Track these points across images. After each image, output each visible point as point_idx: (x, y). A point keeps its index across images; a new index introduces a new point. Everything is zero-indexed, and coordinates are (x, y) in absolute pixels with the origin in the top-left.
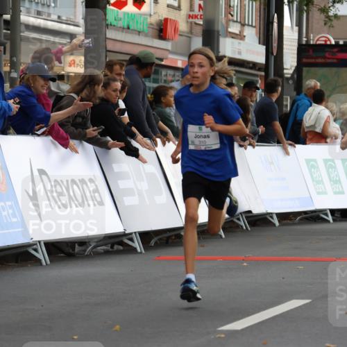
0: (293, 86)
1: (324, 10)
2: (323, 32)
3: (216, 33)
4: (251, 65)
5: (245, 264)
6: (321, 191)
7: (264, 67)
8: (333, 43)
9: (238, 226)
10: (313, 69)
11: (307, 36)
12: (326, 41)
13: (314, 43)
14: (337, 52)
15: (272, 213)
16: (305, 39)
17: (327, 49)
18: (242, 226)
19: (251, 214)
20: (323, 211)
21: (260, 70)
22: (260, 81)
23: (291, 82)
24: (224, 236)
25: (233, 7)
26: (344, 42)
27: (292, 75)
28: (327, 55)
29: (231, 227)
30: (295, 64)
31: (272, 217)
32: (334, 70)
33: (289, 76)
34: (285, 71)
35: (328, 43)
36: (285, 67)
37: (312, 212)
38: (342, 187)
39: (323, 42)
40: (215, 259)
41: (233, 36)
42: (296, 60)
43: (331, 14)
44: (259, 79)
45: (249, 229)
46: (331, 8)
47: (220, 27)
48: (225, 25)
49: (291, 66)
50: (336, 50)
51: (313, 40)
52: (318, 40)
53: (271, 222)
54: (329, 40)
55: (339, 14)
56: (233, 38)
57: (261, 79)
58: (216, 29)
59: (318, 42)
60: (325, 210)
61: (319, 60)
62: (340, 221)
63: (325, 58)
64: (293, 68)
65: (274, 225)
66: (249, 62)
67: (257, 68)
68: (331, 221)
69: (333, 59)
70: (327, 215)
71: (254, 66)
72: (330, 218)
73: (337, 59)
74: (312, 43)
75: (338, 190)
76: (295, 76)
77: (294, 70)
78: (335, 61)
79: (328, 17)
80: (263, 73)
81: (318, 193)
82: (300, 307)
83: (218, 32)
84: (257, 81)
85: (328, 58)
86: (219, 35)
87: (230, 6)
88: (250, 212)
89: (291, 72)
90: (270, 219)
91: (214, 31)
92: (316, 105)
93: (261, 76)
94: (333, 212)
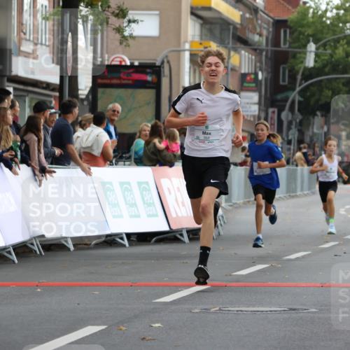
0: (88, 107)
1: (119, 30)
2: (118, 53)
3: (8, 52)
4: (44, 85)
5: (39, 290)
6: (116, 214)
7: (58, 87)
8: (128, 63)
9: (32, 251)
10: (108, 90)
11: (102, 56)
12: (121, 62)
13: (109, 63)
14: (133, 73)
15: (66, 238)
16: (99, 60)
17: (121, 70)
18: (35, 251)
19: (44, 239)
20: (119, 235)
21: (53, 90)
22: (54, 102)
23: (85, 103)
24: (16, 261)
25: (26, 25)
26: (140, 63)
27: (87, 96)
28: (122, 75)
29: (24, 252)
30: (90, 85)
31: (66, 241)
32: (130, 91)
33: (84, 97)
34: (80, 92)
35: (123, 64)
36: (80, 87)
37: (108, 236)
38: (138, 210)
39: (118, 63)
40: (9, 286)
41: (26, 54)
42: (91, 80)
43: (126, 34)
44: (52, 99)
45: (43, 254)
46: (127, 28)
47: (12, 45)
48: (18, 44)
49: (86, 87)
50: (131, 71)
51: (108, 60)
52: (113, 60)
53: (65, 246)
54: (124, 61)
55: (135, 34)
56: (25, 56)
57: (55, 99)
58: (8, 47)
59: (114, 63)
60: (121, 234)
61: (115, 81)
62: (136, 245)
63: (120, 78)
64: (88, 89)
65: (69, 249)
66: (42, 82)
67: (51, 88)
68: (127, 245)
69: (129, 80)
70: (122, 239)
71: (48, 86)
72: (126, 242)
73: (133, 80)
74: (106, 63)
75: (133, 214)
76: (90, 97)
77: (89, 91)
78: (130, 82)
79: (124, 37)
80: (57, 94)
81: (114, 217)
82: (96, 333)
83: (10, 50)
84: (51, 102)
85: (124, 79)
86: (11, 54)
87: (22, 24)
88: (43, 236)
89: (86, 92)
90: (65, 243)
91: (6, 50)
92: (95, 126)
93: (55, 97)
94: (129, 235)
